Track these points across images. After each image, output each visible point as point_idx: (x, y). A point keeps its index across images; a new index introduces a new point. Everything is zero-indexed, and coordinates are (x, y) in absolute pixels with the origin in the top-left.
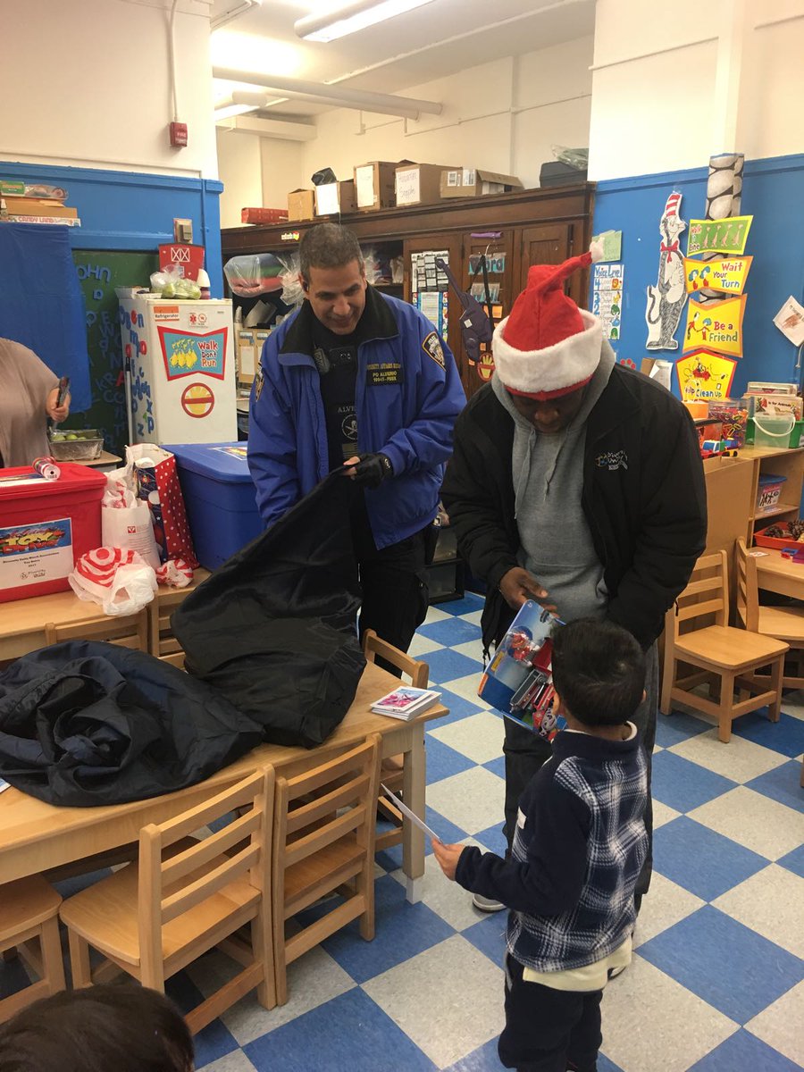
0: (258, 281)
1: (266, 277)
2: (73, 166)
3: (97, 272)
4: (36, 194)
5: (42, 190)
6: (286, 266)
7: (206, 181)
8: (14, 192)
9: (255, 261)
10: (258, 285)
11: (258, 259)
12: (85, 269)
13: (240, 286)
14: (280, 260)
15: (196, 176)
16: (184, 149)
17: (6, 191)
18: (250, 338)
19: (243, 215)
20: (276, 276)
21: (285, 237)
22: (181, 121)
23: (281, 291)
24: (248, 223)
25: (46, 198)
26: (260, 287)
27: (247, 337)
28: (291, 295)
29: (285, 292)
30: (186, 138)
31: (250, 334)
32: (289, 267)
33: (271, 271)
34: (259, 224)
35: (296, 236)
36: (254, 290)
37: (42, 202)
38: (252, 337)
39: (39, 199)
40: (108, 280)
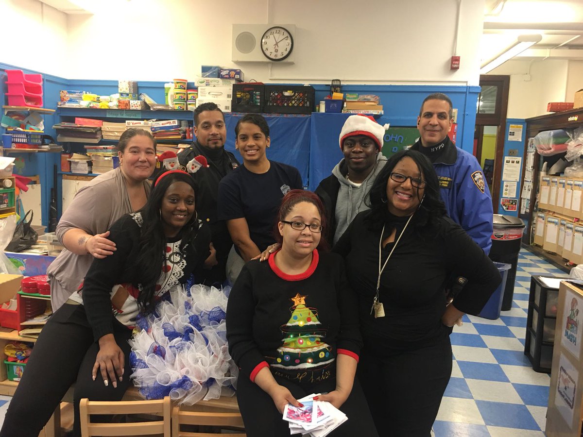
0: (551, 146)
1: (556, 144)
2: (392, 84)
3: (396, 138)
4: (365, 99)
5: (369, 97)
6: (571, 137)
7: (470, 87)
8: (352, 99)
9: (550, 134)
10: (551, 149)
11: (552, 133)
12: (389, 136)
13: (542, 149)
14: (568, 133)
15: (465, 85)
16: (458, 70)
17: (349, 98)
18: (548, 181)
19: (548, 107)
20: (564, 143)
21: (570, 119)
22: (457, 55)
23: (565, 153)
24: (550, 111)
25: (369, 101)
26: (552, 150)
27: (546, 181)
28: (572, 155)
29: (568, 154)
30: (459, 64)
31: (548, 179)
32: (573, 137)
33: (561, 140)
34: (557, 112)
35: (576, 118)
36: (549, 152)
37: (366, 103)
38: (549, 181)
39: (365, 102)
40: (401, 142)
